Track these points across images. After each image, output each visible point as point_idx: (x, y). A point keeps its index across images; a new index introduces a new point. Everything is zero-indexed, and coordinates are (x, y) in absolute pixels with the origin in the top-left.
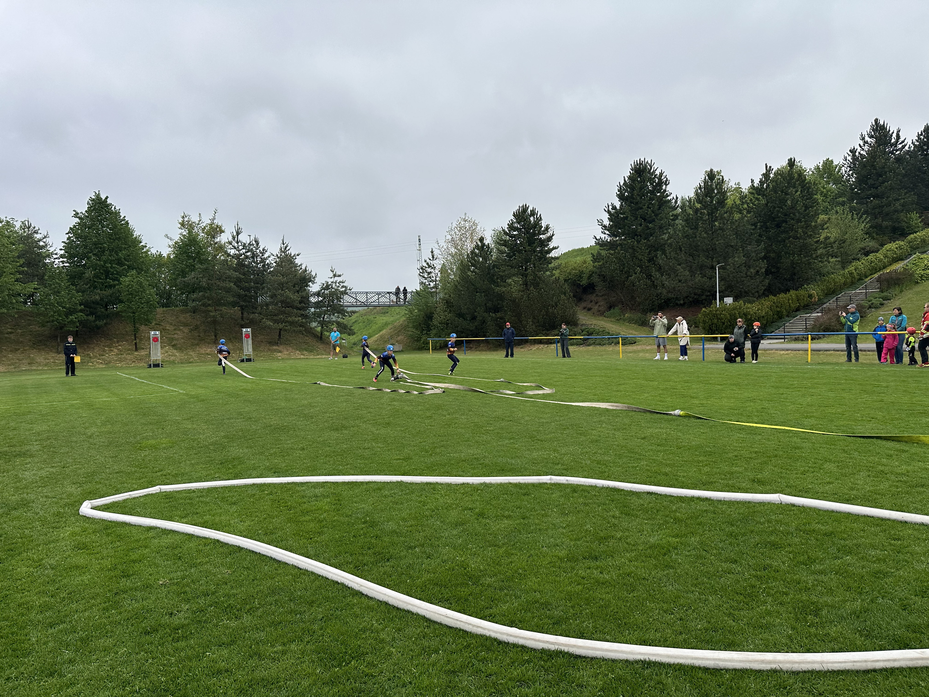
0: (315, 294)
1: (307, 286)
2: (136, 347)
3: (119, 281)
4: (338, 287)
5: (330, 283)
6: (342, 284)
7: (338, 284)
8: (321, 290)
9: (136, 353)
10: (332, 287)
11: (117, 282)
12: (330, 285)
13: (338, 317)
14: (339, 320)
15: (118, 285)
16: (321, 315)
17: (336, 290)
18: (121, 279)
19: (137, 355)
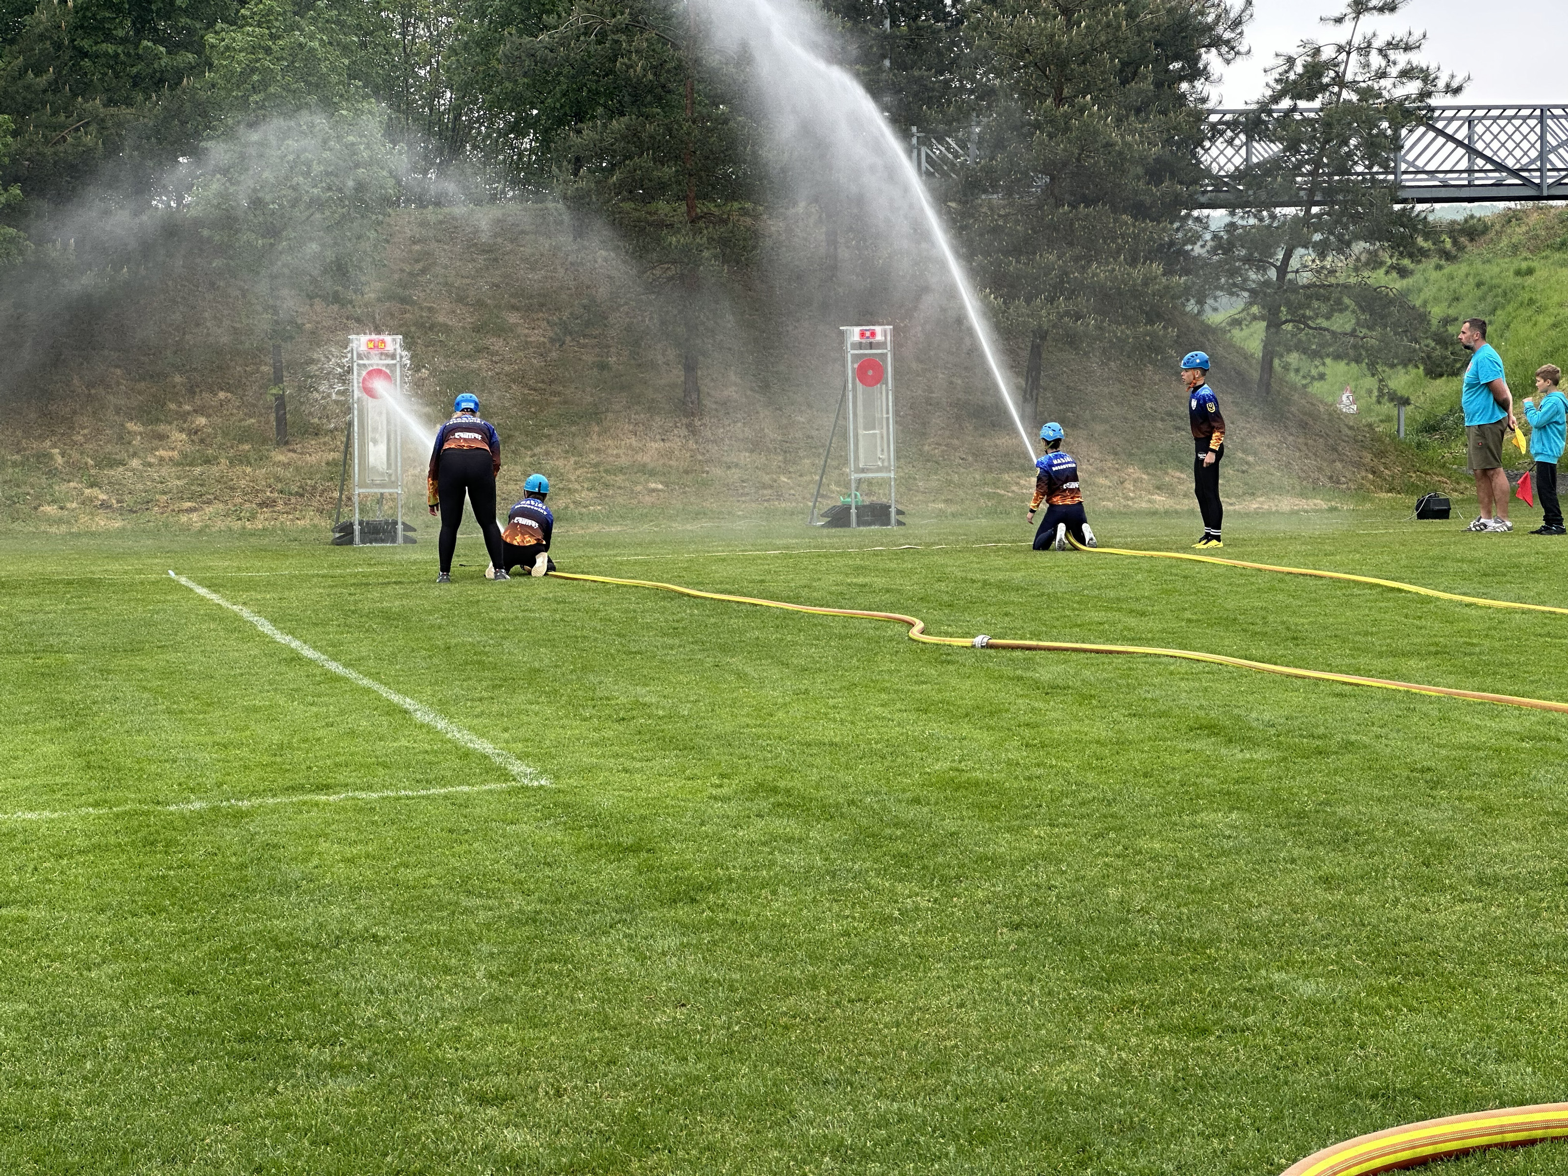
0: (1233, 125)
1: (1195, 72)
2: (281, 421)
3: (199, 48)
4: (1382, 75)
5: (1328, 53)
6: (1402, 59)
7: (1376, 60)
8: (1276, 99)
9: (280, 456)
10: (1340, 81)
11: (191, 57)
12: (1333, 64)
13: (1374, 262)
14: (1378, 278)
15: (192, 70)
16: (1267, 250)
17: (1367, 94)
18: (211, 38)
19: (286, 466)
